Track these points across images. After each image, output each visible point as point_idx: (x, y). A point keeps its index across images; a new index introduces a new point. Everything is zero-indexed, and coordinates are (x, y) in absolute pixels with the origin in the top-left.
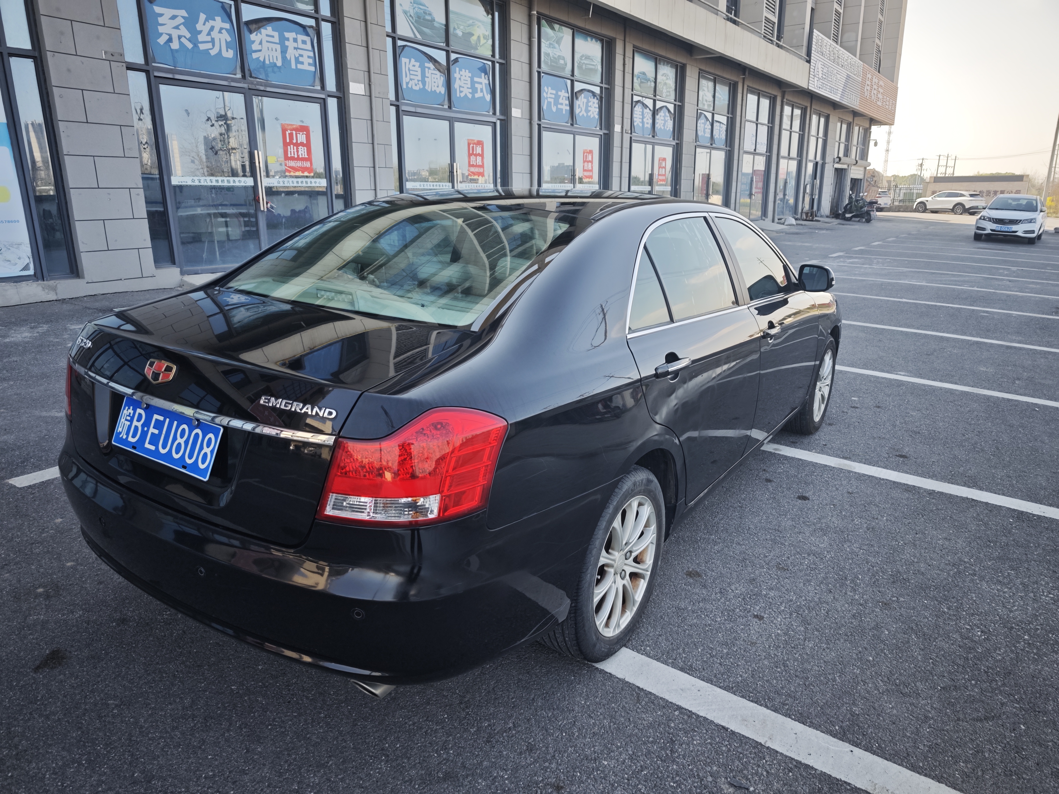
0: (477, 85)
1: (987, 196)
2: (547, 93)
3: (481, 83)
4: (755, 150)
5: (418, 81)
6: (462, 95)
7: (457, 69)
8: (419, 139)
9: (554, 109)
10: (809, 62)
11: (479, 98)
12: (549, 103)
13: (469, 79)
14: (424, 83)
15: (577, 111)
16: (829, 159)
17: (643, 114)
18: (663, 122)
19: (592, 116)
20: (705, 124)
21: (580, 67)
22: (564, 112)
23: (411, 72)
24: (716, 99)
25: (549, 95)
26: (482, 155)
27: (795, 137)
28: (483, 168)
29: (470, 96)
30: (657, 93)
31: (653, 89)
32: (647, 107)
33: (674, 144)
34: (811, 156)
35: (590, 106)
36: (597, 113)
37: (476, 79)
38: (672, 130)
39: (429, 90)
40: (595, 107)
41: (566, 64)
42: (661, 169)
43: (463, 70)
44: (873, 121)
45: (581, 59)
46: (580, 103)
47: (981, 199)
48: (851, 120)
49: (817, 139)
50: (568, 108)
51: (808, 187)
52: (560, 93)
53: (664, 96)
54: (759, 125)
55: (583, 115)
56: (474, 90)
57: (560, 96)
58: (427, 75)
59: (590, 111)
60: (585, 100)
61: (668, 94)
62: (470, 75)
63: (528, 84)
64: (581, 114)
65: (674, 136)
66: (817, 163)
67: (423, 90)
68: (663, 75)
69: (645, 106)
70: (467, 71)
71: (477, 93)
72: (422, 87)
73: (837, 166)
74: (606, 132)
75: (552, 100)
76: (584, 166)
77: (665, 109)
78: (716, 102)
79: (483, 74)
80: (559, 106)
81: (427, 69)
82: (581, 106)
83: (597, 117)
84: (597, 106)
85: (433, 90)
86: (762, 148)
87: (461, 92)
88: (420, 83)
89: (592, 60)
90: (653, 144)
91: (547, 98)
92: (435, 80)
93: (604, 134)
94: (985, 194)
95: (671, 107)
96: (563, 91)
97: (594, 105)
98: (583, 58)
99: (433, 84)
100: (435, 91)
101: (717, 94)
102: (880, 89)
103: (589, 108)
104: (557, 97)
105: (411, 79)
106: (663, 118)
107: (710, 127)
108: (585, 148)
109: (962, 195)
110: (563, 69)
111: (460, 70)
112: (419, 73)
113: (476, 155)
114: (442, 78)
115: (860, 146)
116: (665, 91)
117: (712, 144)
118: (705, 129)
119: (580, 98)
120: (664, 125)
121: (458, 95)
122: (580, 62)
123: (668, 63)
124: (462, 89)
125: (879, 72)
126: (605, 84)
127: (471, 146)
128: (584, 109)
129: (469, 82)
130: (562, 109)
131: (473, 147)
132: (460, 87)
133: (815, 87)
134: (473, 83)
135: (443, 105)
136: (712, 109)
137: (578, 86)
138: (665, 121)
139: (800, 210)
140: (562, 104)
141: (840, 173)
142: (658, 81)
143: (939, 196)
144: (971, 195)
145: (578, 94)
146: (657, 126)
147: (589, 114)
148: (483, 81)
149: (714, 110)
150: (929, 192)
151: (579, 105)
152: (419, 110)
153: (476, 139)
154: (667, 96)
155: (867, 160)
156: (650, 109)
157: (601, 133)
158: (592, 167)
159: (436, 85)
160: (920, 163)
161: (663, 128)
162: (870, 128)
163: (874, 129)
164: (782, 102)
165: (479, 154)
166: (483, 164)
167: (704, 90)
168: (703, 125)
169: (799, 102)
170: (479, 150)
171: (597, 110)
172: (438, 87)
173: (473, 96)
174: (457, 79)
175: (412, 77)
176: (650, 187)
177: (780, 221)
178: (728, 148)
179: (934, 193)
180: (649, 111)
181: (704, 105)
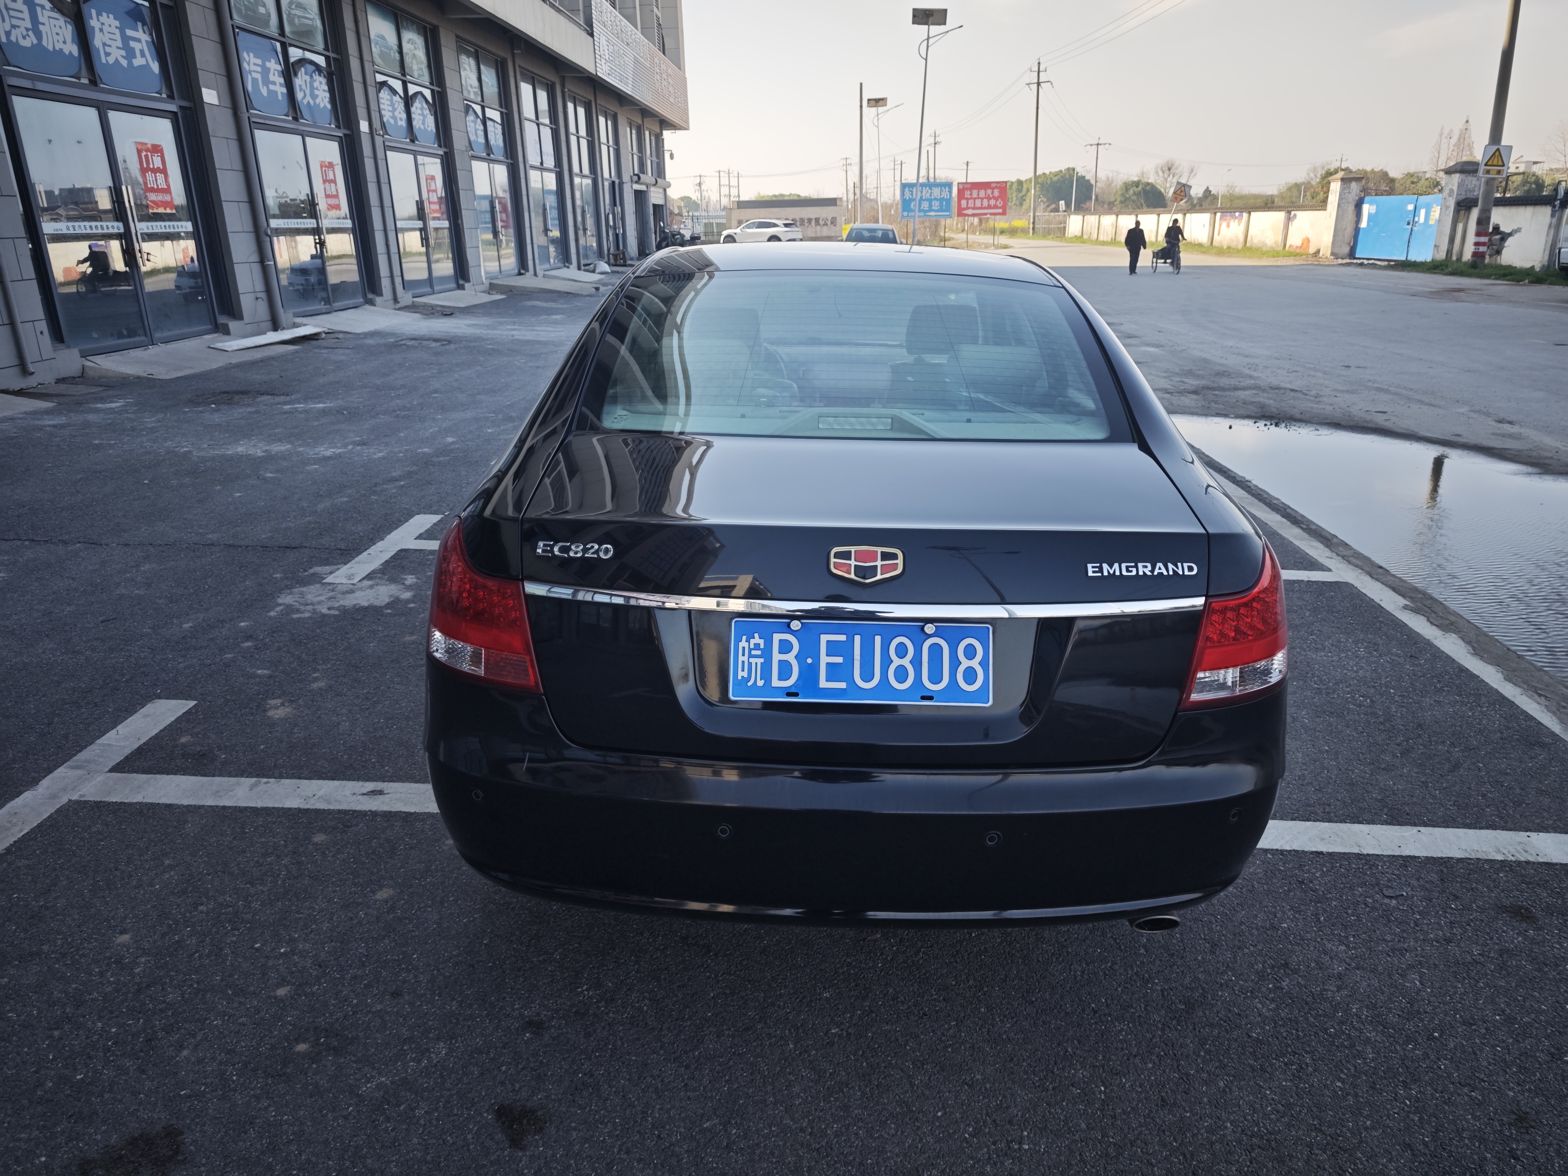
0: (133, 44)
1: (801, 225)
2: (249, 64)
3: (138, 40)
4: (542, 163)
5: (27, 29)
6: (111, 60)
7: (94, 12)
8: (50, 141)
9: (264, 92)
10: (591, 35)
11: (141, 67)
12: (255, 81)
13: (117, 32)
14: (38, 35)
15: (299, 95)
16: (626, 178)
17: (392, 105)
18: (421, 118)
19: (322, 105)
20: (475, 123)
21: (291, 22)
22: (280, 98)
23: (12, 13)
24: (483, 84)
25: (253, 68)
26: (164, 171)
27: (584, 144)
28: (171, 193)
29: (124, 63)
30: (406, 70)
31: (398, 64)
32: (397, 93)
33: (441, 153)
34: (606, 175)
35: (317, 89)
36: (327, 100)
37: (129, 33)
38: (434, 130)
39: (50, 48)
40: (324, 91)
41: (269, 16)
42: (431, 193)
43: (104, 14)
44: (665, 124)
45: (290, 7)
46: (301, 80)
47: (796, 229)
48: (640, 122)
49: (608, 147)
50: (284, 90)
51: (611, 216)
52: (268, 64)
53: (416, 76)
54: (541, 127)
55: (308, 102)
56: (130, 54)
57: (269, 69)
58: (41, 19)
59: (317, 96)
60: (308, 78)
61: (420, 72)
62: (117, 23)
63: (219, 47)
64: (305, 102)
65: (439, 141)
66: (613, 183)
67: (39, 47)
68: (408, 42)
69: (394, 92)
70: (111, 16)
71: (135, 57)
72: (35, 42)
73: (637, 187)
74: (347, 132)
75: (258, 76)
76: (325, 189)
77: (419, 97)
78: (484, 89)
79: (139, 24)
80: (272, 87)
81: (39, 9)
82: (304, 87)
83: (329, 106)
84: (326, 88)
85: (57, 48)
86: (550, 162)
87: (108, 54)
88: (30, 33)
89: (305, 9)
90: (415, 153)
91: (250, 72)
92: (58, 30)
93: (345, 135)
94: (798, 223)
95: (427, 93)
96: (273, 61)
97: (321, 84)
98: (293, 7)
99: (56, 37)
100: (61, 50)
101: (483, 77)
102: (670, 80)
103: (316, 92)
104: (265, 72)
105: (14, 27)
106: (420, 112)
107: (482, 127)
108: (322, 159)
109: (775, 225)
110: (266, 23)
111: (99, 14)
112: (26, 15)
113: (155, 171)
114: (70, 28)
115: (654, 159)
116: (415, 67)
117: (489, 155)
118: (476, 130)
119: (299, 74)
120: (423, 123)
121: (104, 61)
122: (289, 13)
123: (413, 23)
124: (108, 49)
125: (664, 53)
126: (333, 52)
127: (144, 154)
128: (308, 92)
129: (118, 36)
130: (276, 92)
131: (146, 156)
132: (104, 45)
133: (604, 72)
134: (125, 39)
135: (79, 78)
136: (479, 99)
137: (295, 54)
138: (424, 116)
139: (606, 252)
140: (274, 83)
141: (640, 197)
142: (405, 50)
143: (748, 227)
144: (786, 225)
145: (296, 67)
146: (414, 123)
147: (317, 101)
148: (141, 38)
149: (483, 101)
150: (734, 223)
151: (300, 86)
152: (41, 86)
153: (150, 141)
154: (420, 75)
155: (665, 178)
156: (400, 97)
157: (341, 135)
158: (337, 190)
159: (61, 39)
160: (698, 182)
161: (422, 127)
162: (662, 134)
163: (667, 134)
164: (563, 93)
165: (158, 168)
166: (169, 186)
167: (465, 69)
168: (473, 124)
169: (581, 93)
170: (157, 162)
171: (328, 95)
172: (65, 42)
173: (130, 63)
174: (97, 31)
175: (15, 22)
176: (421, 222)
177: (587, 268)
178: (509, 161)
179: (740, 223)
180: (399, 100)
181: (469, 92)
